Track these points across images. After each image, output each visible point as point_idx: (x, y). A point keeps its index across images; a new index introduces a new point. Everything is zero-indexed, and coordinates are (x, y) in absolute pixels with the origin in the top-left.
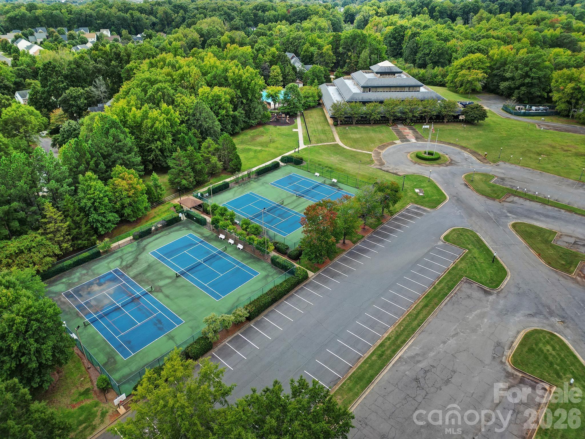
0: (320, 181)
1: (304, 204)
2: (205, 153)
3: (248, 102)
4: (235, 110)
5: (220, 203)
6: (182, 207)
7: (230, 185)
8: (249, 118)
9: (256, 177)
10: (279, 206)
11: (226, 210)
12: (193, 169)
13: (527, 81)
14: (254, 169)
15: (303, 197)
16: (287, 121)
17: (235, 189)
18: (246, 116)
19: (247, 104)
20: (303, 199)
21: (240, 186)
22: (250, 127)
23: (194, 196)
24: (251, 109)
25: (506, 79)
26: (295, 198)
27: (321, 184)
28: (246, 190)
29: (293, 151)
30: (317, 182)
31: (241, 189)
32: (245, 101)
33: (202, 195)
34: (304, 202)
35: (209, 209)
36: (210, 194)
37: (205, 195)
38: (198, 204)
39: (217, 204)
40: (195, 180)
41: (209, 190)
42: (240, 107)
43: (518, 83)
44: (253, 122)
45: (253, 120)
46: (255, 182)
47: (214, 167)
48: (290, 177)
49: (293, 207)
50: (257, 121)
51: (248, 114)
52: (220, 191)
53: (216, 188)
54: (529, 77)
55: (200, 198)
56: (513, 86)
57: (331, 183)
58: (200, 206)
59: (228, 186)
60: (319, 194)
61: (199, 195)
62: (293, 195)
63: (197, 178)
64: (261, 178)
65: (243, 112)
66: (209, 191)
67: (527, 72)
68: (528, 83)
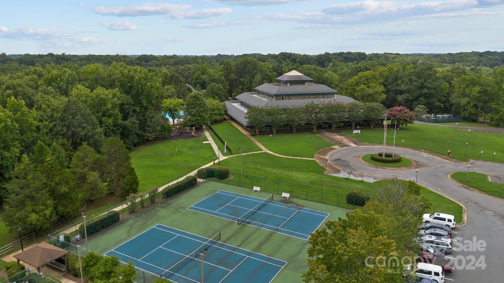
0: (265, 197)
1: (255, 235)
2: (77, 166)
3: (143, 110)
4: (125, 118)
5: (103, 251)
6: (23, 268)
7: (121, 216)
8: (144, 131)
9: (163, 200)
10: (214, 243)
11: (115, 263)
12: (53, 193)
13: (425, 92)
14: (160, 189)
15: (249, 223)
16: (193, 133)
17: (131, 222)
18: (141, 128)
19: (140, 112)
20: (251, 227)
21: (137, 217)
22: (146, 142)
23: (50, 243)
24: (146, 119)
25: (402, 92)
26: (236, 226)
27: (269, 202)
28: (149, 222)
29: (212, 163)
30: (262, 200)
31: (140, 222)
32: (138, 109)
33: (67, 238)
34: (254, 232)
35: (79, 265)
36: (83, 237)
37: (73, 239)
38: (56, 257)
39: (96, 253)
40: (57, 213)
41: (82, 227)
42: (132, 116)
43: (416, 94)
44: (150, 135)
45: (150, 133)
46: (163, 207)
47: (94, 188)
48: (217, 197)
49: (238, 242)
50: (154, 134)
51: (143, 125)
52: (103, 228)
53: (96, 223)
54: (426, 87)
55: (63, 246)
56: (411, 98)
57: (281, 199)
58: (61, 261)
59: (118, 219)
60: (271, 217)
61: (62, 238)
62: (232, 223)
63: (60, 209)
64: (171, 201)
65: (136, 121)
66: (81, 232)
67: (422, 84)
68: (426, 93)
